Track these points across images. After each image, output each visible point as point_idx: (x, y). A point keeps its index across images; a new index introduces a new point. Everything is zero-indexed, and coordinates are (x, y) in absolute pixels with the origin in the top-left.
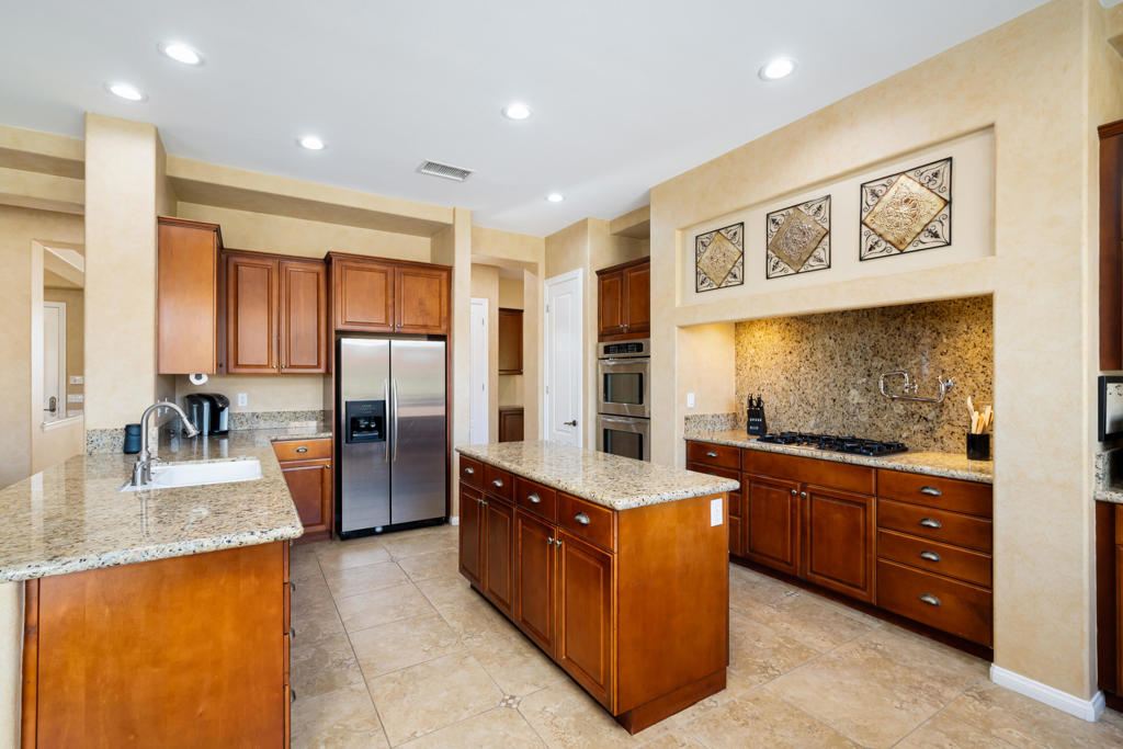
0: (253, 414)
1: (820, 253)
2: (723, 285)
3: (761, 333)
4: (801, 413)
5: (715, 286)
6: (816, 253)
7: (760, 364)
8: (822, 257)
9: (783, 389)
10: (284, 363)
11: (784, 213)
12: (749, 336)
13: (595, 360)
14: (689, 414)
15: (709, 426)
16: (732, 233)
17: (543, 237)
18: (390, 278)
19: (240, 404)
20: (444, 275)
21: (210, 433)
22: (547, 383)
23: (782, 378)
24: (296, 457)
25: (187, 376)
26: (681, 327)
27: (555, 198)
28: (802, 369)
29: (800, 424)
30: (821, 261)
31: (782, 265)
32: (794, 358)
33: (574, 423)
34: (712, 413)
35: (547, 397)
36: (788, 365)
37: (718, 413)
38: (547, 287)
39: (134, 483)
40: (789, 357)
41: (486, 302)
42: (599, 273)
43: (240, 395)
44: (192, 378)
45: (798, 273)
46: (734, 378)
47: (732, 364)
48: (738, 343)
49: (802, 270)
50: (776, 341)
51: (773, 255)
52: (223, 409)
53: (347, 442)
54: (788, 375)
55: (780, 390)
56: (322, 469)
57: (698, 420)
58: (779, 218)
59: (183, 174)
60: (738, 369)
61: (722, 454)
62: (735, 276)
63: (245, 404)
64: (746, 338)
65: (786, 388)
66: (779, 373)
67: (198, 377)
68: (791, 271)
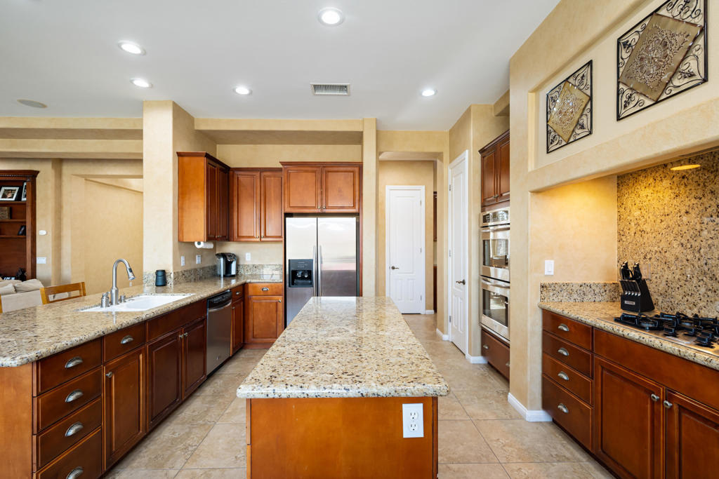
0: (253, 265)
1: (692, 65)
2: (572, 140)
3: (648, 191)
4: (703, 290)
5: (564, 143)
6: (683, 67)
7: (647, 228)
8: (693, 68)
9: (677, 259)
10: (263, 235)
11: (639, 29)
12: (633, 195)
13: (478, 228)
14: (546, 282)
15: (575, 296)
16: (579, 78)
17: (447, 131)
18: (319, 176)
19: (247, 259)
20: (357, 169)
21: (224, 276)
22: (450, 248)
23: (675, 244)
24: (262, 294)
25: (194, 243)
26: (537, 192)
27: (428, 93)
28: (705, 233)
29: (701, 304)
30: (691, 75)
31: (636, 97)
32: (693, 218)
33: (464, 282)
34: (580, 282)
35: (450, 259)
36: (685, 229)
37: (588, 282)
38: (450, 171)
39: (102, 306)
40: (685, 219)
41: (423, 188)
42: (482, 151)
43: (247, 254)
44: (196, 243)
45: (657, 102)
46: (616, 244)
47: (614, 229)
48: (621, 205)
49: (664, 96)
50: (667, 198)
51: (625, 88)
52: (231, 262)
53: (290, 286)
54: (683, 241)
55: (673, 258)
56: (277, 303)
57: (557, 288)
58: (633, 38)
59: (203, 127)
60: (621, 234)
61: (573, 330)
62: (582, 127)
63: (250, 259)
64: (629, 200)
65: (681, 256)
66: (671, 238)
67: (199, 243)
68: (648, 102)
